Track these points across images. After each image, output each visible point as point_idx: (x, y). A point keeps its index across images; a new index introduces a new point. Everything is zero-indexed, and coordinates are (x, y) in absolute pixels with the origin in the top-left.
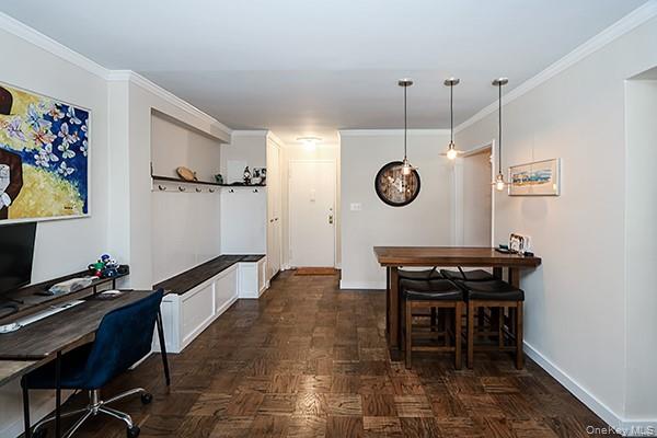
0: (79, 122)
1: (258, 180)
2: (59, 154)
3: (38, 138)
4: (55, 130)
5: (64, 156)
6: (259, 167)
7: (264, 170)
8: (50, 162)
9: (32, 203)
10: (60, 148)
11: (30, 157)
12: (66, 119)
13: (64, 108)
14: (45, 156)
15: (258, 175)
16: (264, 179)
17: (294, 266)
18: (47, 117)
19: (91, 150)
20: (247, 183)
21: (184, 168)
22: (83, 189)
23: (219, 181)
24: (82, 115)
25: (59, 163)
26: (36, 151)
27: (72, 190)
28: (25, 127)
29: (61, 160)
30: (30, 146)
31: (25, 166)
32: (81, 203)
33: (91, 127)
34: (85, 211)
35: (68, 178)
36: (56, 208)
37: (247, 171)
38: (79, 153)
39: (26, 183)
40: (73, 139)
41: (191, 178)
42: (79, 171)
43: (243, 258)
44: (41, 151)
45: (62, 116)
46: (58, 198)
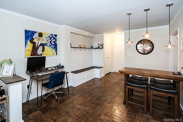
0: (55, 37)
1: (101, 47)
2: (51, 43)
3: (47, 41)
4: (50, 39)
5: (52, 44)
6: (102, 44)
7: (103, 44)
8: (50, 45)
9: (46, 53)
10: (51, 42)
11: (46, 44)
12: (53, 37)
13: (52, 35)
14: (49, 44)
15: (101, 46)
16: (103, 47)
17: (115, 71)
18: (49, 37)
19: (58, 42)
20: (99, 48)
21: (81, 45)
22: (56, 50)
23: (92, 48)
24: (56, 36)
25: (51, 45)
26: (47, 43)
27: (54, 50)
28: (45, 39)
29: (52, 45)
30: (46, 43)
31: (45, 46)
32: (56, 53)
33: (58, 38)
34: (57, 55)
35: (53, 48)
36: (51, 54)
37: (99, 45)
38: (55, 43)
39: (45, 49)
40: (54, 40)
41: (83, 47)
42: (55, 47)
43: (96, 67)
44: (48, 43)
45: (52, 36)
46: (51, 52)
